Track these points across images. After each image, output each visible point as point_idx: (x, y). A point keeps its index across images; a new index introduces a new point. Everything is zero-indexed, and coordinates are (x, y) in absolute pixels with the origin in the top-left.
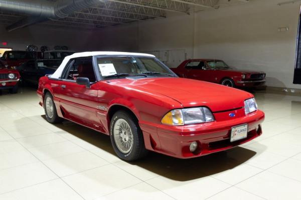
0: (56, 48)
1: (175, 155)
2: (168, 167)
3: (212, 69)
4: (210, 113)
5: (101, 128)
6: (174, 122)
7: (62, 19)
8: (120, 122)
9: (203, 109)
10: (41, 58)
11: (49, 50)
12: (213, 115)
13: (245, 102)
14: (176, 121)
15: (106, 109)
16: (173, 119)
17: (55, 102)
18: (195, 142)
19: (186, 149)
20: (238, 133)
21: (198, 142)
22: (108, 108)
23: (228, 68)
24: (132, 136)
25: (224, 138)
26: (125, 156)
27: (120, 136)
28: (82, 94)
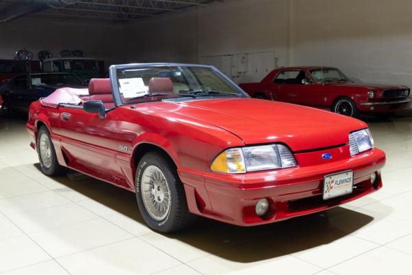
0: (63, 53)
1: (233, 220)
2: (226, 241)
3: (319, 83)
4: (289, 154)
5: (123, 181)
6: (229, 169)
7: (72, 6)
8: (150, 171)
9: (277, 147)
10: (39, 70)
11: (52, 57)
12: (294, 157)
13: (350, 136)
14: (233, 166)
15: (129, 150)
16: (228, 163)
17: (54, 142)
18: (265, 200)
19: (249, 211)
20: (337, 186)
21: (269, 200)
22: (133, 149)
23: (345, 80)
24: (169, 193)
25: (313, 193)
26: (160, 225)
27: (151, 194)
28: (102, 129)
